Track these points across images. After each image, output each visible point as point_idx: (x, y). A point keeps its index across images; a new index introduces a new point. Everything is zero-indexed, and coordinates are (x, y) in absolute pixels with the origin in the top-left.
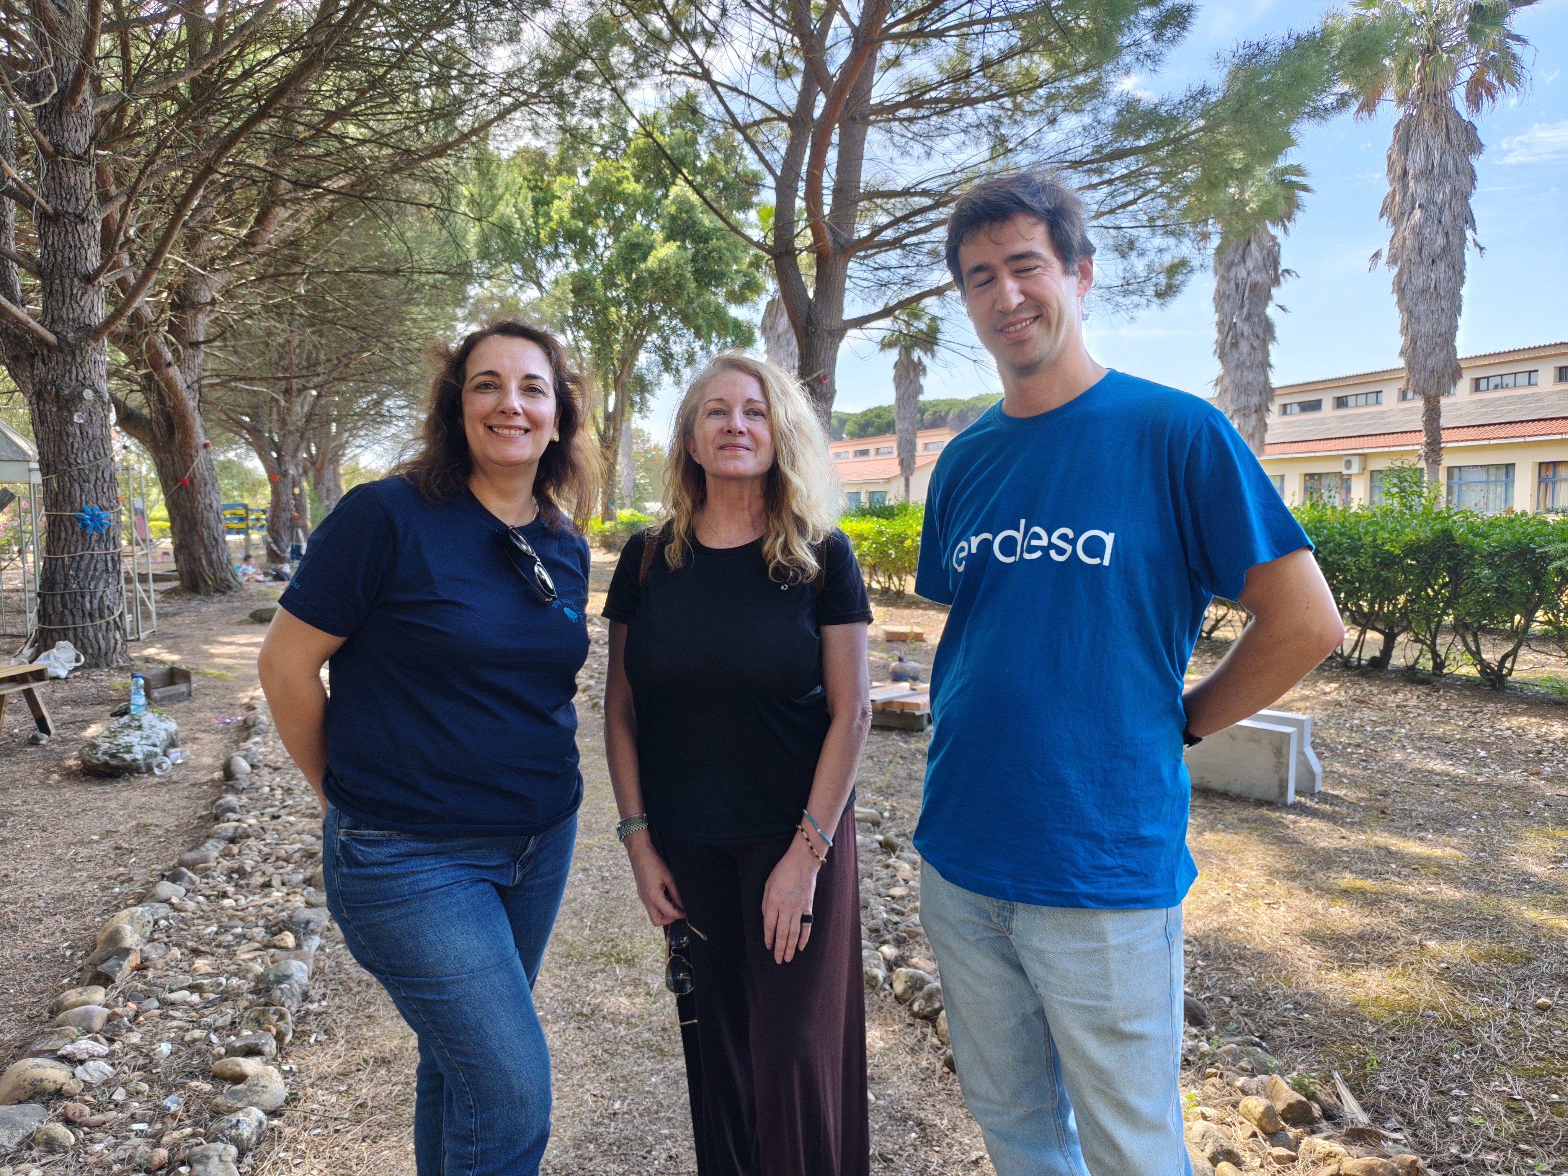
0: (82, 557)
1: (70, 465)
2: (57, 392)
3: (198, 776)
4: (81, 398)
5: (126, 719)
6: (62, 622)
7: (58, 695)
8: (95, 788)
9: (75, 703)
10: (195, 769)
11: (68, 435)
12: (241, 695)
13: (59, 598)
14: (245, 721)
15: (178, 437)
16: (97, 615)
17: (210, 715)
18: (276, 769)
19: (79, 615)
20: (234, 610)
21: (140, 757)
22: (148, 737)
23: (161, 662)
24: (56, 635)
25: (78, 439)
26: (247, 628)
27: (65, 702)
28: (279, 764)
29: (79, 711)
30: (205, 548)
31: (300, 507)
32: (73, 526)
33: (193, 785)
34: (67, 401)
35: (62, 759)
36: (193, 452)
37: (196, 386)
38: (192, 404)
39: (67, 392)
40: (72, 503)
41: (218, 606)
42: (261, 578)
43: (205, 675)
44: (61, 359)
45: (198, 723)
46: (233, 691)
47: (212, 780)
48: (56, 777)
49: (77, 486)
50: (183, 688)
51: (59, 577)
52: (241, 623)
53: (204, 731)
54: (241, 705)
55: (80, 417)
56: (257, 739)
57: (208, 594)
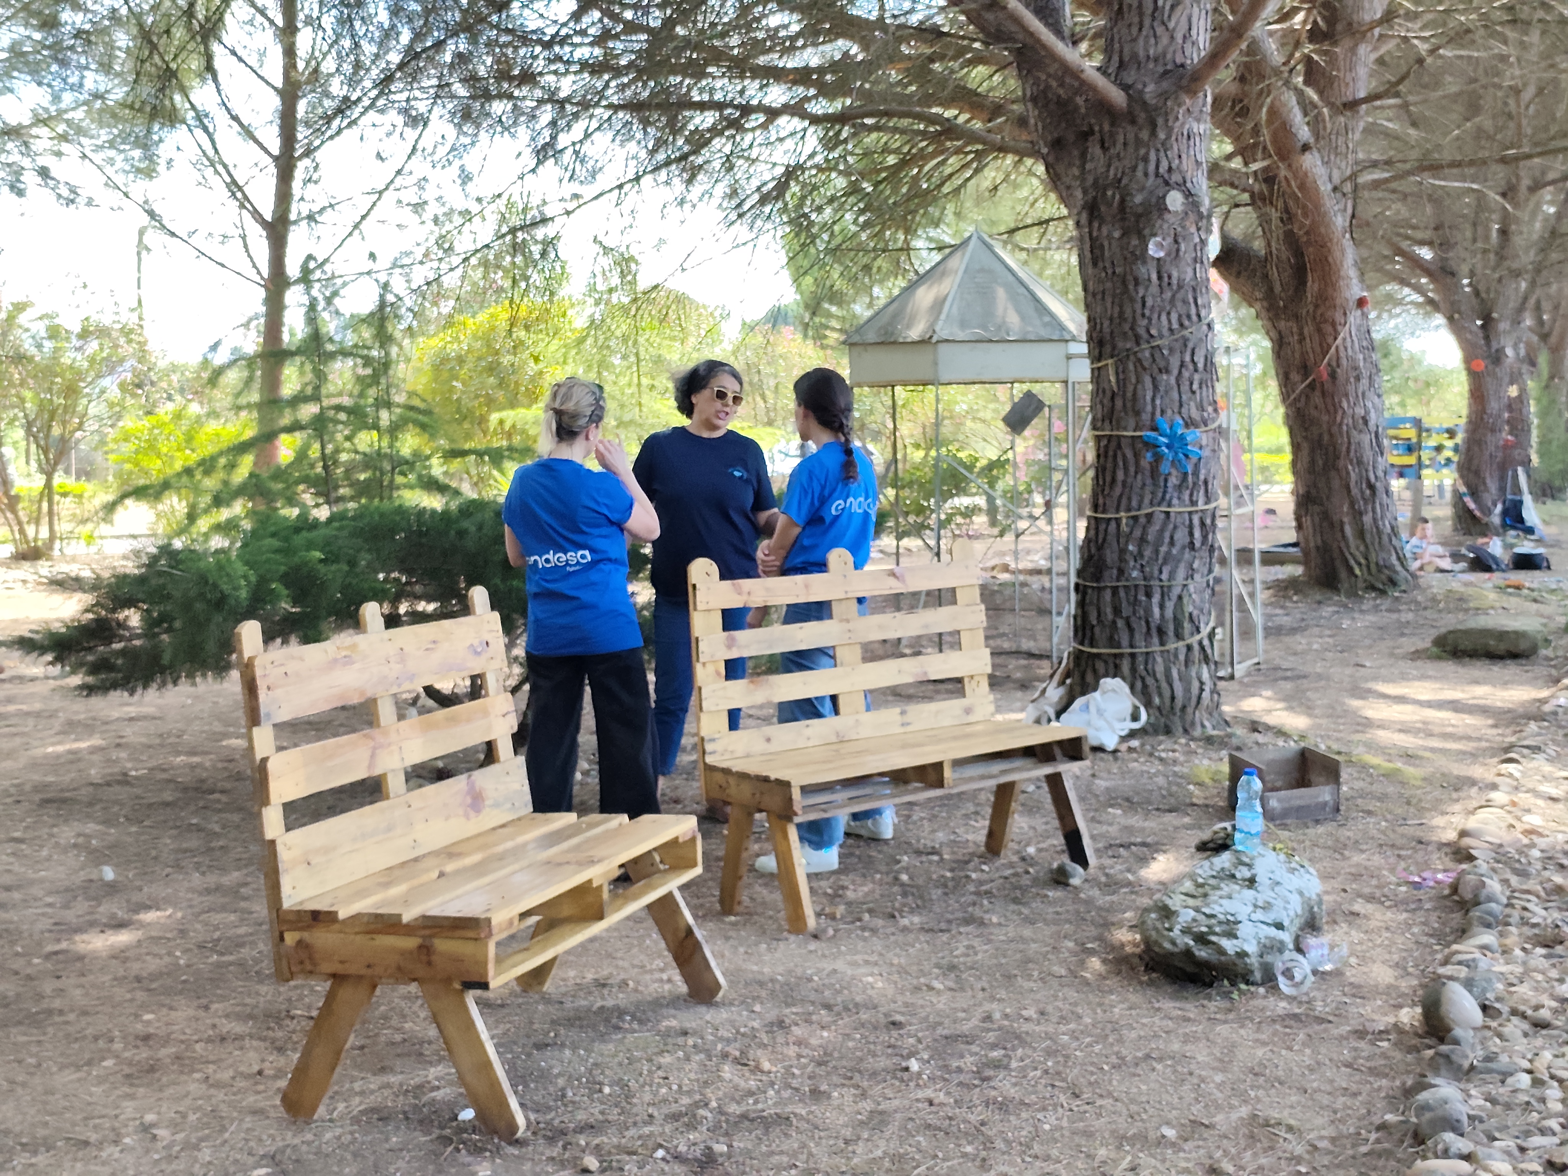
0: (1149, 516)
1: (1138, 340)
2: (1123, 201)
3: (1367, 1010)
4: (1162, 208)
5: (1224, 859)
6: (1113, 642)
7: (1101, 784)
8: (1168, 1005)
9: (1130, 803)
10: (1359, 992)
11: (1137, 282)
12: (1439, 821)
13: (1107, 595)
14: (1455, 888)
15: (1312, 286)
16: (1171, 633)
17: (1377, 860)
18: (1540, 1025)
19: (1140, 628)
20: (1402, 629)
21: (1251, 948)
22: (1267, 907)
23: (1280, 733)
24: (1100, 666)
25: (1154, 289)
26: (1431, 668)
27: (1112, 799)
28: (1545, 1014)
29: (1136, 821)
30: (1352, 504)
31: (1519, 426)
32: (1137, 455)
33: (1360, 1034)
34: (1139, 216)
35: (1107, 925)
36: (1339, 317)
37: (1348, 187)
38: (1340, 221)
39: (1138, 199)
40: (1137, 413)
41: (1371, 618)
42: (1446, 564)
43: (1364, 767)
44: (1131, 137)
45: (1356, 877)
46: (1421, 810)
47: (1397, 1028)
48: (1095, 963)
49: (1148, 380)
50: (1323, 793)
51: (1111, 556)
52: (1417, 655)
53: (1370, 899)
54: (1441, 845)
55: (1160, 246)
56: (1488, 938)
57: (1353, 594)
